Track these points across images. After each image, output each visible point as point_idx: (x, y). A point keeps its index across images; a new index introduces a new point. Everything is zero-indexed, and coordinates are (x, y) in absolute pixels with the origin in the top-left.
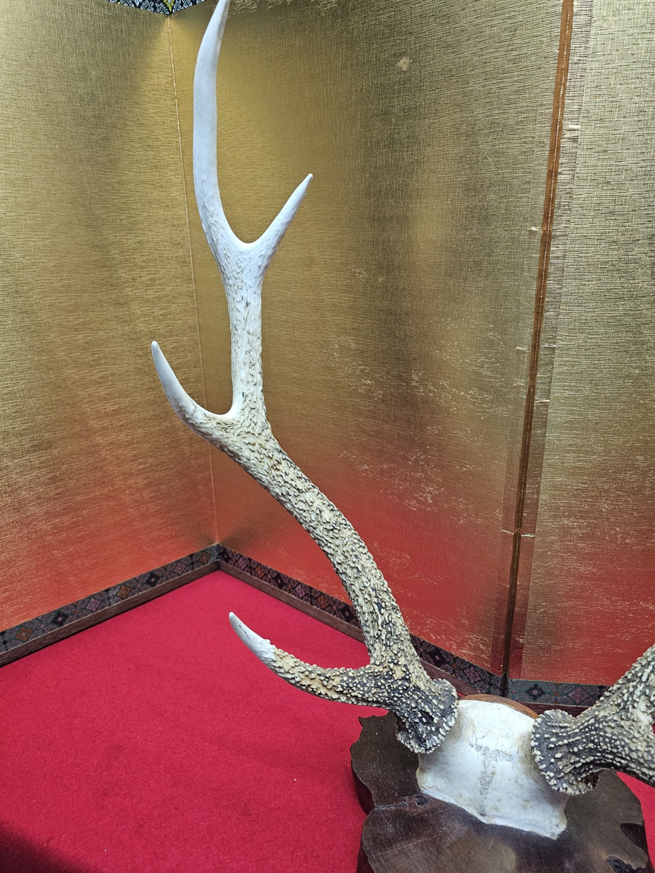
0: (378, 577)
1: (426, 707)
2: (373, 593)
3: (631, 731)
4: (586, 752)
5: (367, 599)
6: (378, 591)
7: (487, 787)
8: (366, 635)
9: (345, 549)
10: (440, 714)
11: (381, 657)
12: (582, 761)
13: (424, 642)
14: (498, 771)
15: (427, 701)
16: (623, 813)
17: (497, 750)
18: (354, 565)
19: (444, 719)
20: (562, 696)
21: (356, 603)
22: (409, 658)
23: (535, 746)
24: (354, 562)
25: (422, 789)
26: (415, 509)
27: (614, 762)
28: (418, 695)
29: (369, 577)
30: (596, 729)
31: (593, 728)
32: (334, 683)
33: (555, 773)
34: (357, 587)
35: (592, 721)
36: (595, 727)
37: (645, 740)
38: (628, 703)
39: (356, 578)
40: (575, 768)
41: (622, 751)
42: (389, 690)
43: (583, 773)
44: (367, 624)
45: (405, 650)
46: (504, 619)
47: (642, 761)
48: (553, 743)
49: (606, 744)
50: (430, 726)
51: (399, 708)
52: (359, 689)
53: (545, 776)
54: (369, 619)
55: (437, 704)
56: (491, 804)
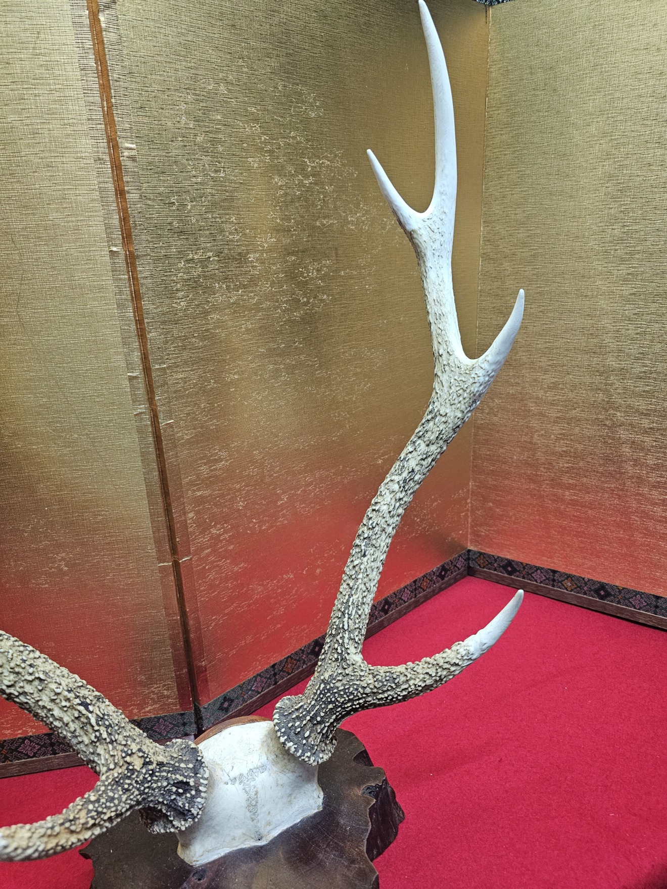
0: (66, 675)
1: (178, 776)
2: (71, 696)
3: (356, 673)
4: (328, 715)
5: (65, 706)
6: (75, 691)
7: (256, 810)
8: (82, 747)
9: (12, 665)
10: (193, 773)
11: (111, 759)
12: (327, 724)
14: (259, 788)
15: (176, 770)
16: (349, 750)
17: (250, 770)
18: (33, 677)
19: (198, 775)
20: (247, 693)
21: (51, 719)
22: (138, 740)
23: (286, 740)
24: (31, 674)
25: (194, 863)
26: (47, 586)
27: (354, 707)
28: (165, 771)
29: (58, 681)
30: (329, 690)
31: (326, 691)
32: (82, 821)
33: (310, 751)
34: (45, 701)
35: (322, 686)
36: (327, 689)
37: (369, 674)
38: (344, 653)
39: (40, 691)
40: (323, 734)
41: (357, 694)
42: (138, 786)
43: (329, 735)
44: (77, 734)
45: (131, 734)
46: (182, 652)
47: (375, 690)
48: (299, 726)
49: (342, 696)
50: (189, 793)
51: (152, 798)
52: (109, 808)
53: (304, 759)
54: (76, 726)
55: (185, 766)
56: (264, 822)
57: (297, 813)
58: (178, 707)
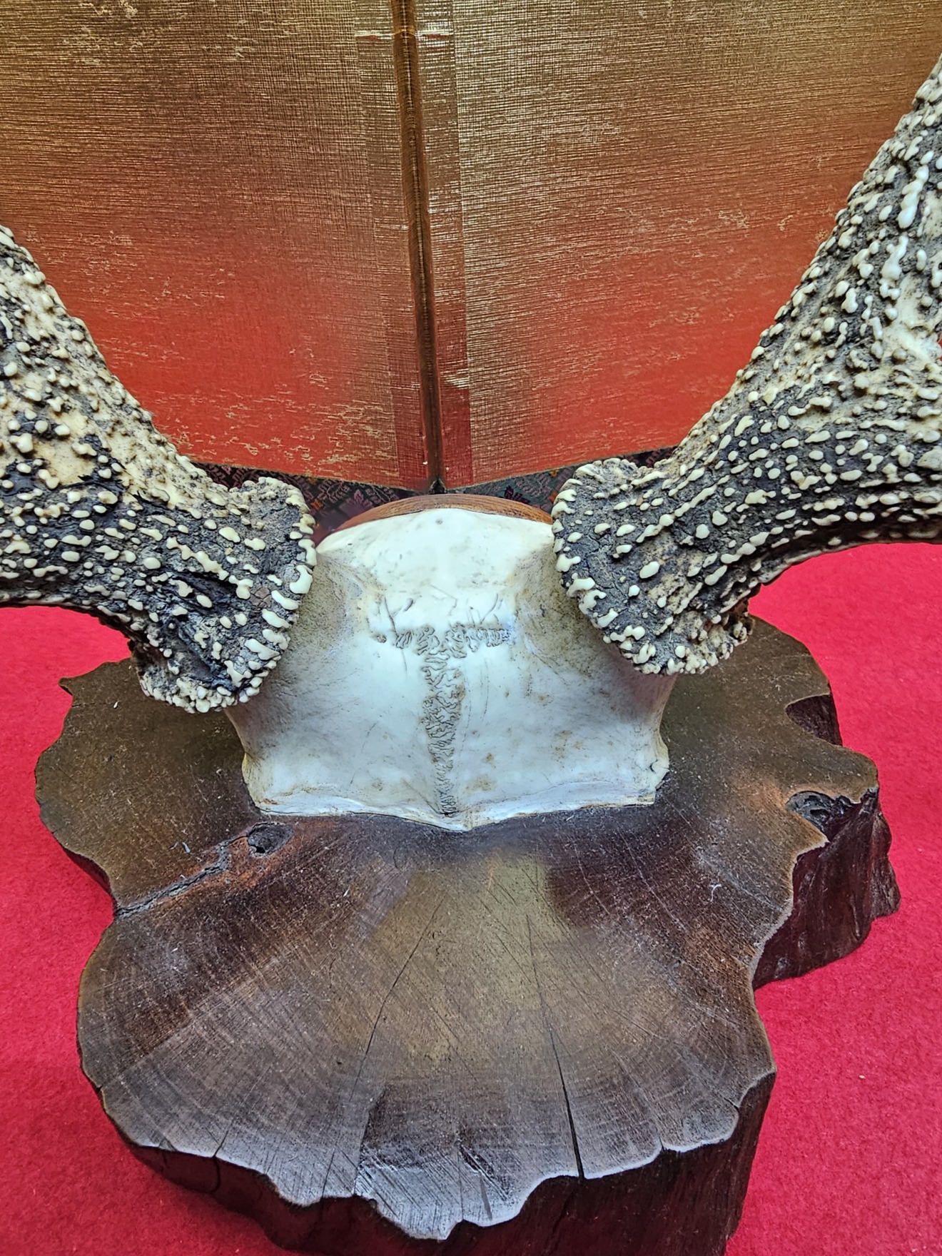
1: (201, 556)
3: (900, 392)
4: (739, 527)
7: (449, 736)
10: (256, 565)
12: (728, 558)
13: (234, 470)
14: (472, 679)
17: (459, 625)
19: (272, 577)
22: (103, 415)
23: (574, 568)
25: (263, 806)
27: (851, 516)
28: (160, 526)
30: (766, 439)
31: (755, 440)
33: (646, 623)
35: (747, 421)
36: (760, 435)
38: (867, 313)
40: (706, 588)
41: (881, 465)
42: (32, 529)
43: (727, 598)
45: (83, 389)
48: (625, 539)
49: (811, 466)
50: (231, 615)
53: (618, 643)
55: (237, 539)
56: (467, 776)
57: (574, 785)
58: (396, 475)
